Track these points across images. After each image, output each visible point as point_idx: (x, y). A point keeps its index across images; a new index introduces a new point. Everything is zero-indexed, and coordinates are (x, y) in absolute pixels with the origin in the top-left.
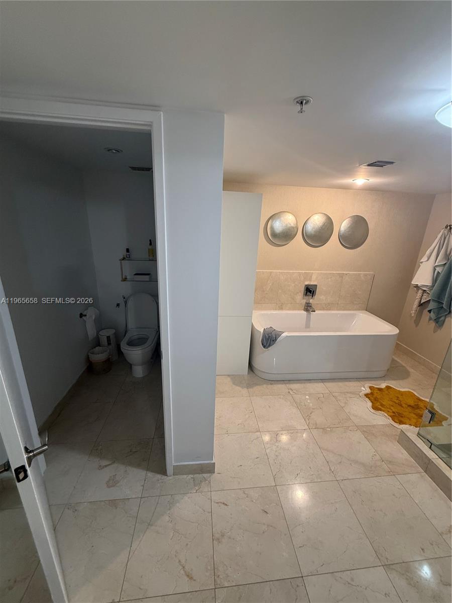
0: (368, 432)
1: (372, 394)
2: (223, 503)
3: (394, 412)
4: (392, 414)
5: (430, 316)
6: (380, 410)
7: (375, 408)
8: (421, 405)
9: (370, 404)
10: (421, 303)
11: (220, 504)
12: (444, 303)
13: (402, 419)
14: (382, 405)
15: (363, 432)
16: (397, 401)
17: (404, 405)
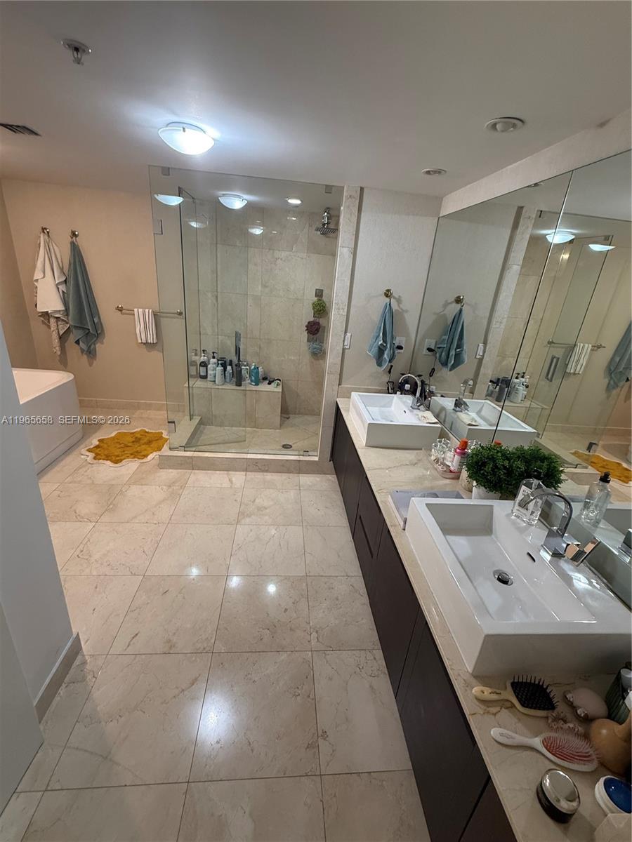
0: (138, 479)
1: (97, 454)
2: (133, 638)
3: (132, 454)
4: (132, 456)
5: (81, 348)
6: (121, 461)
7: (116, 462)
8: (139, 436)
9: (109, 463)
10: (61, 334)
11: (132, 643)
12: (90, 328)
13: (143, 453)
14: (118, 456)
15: (135, 483)
16: (122, 445)
17: (130, 444)
